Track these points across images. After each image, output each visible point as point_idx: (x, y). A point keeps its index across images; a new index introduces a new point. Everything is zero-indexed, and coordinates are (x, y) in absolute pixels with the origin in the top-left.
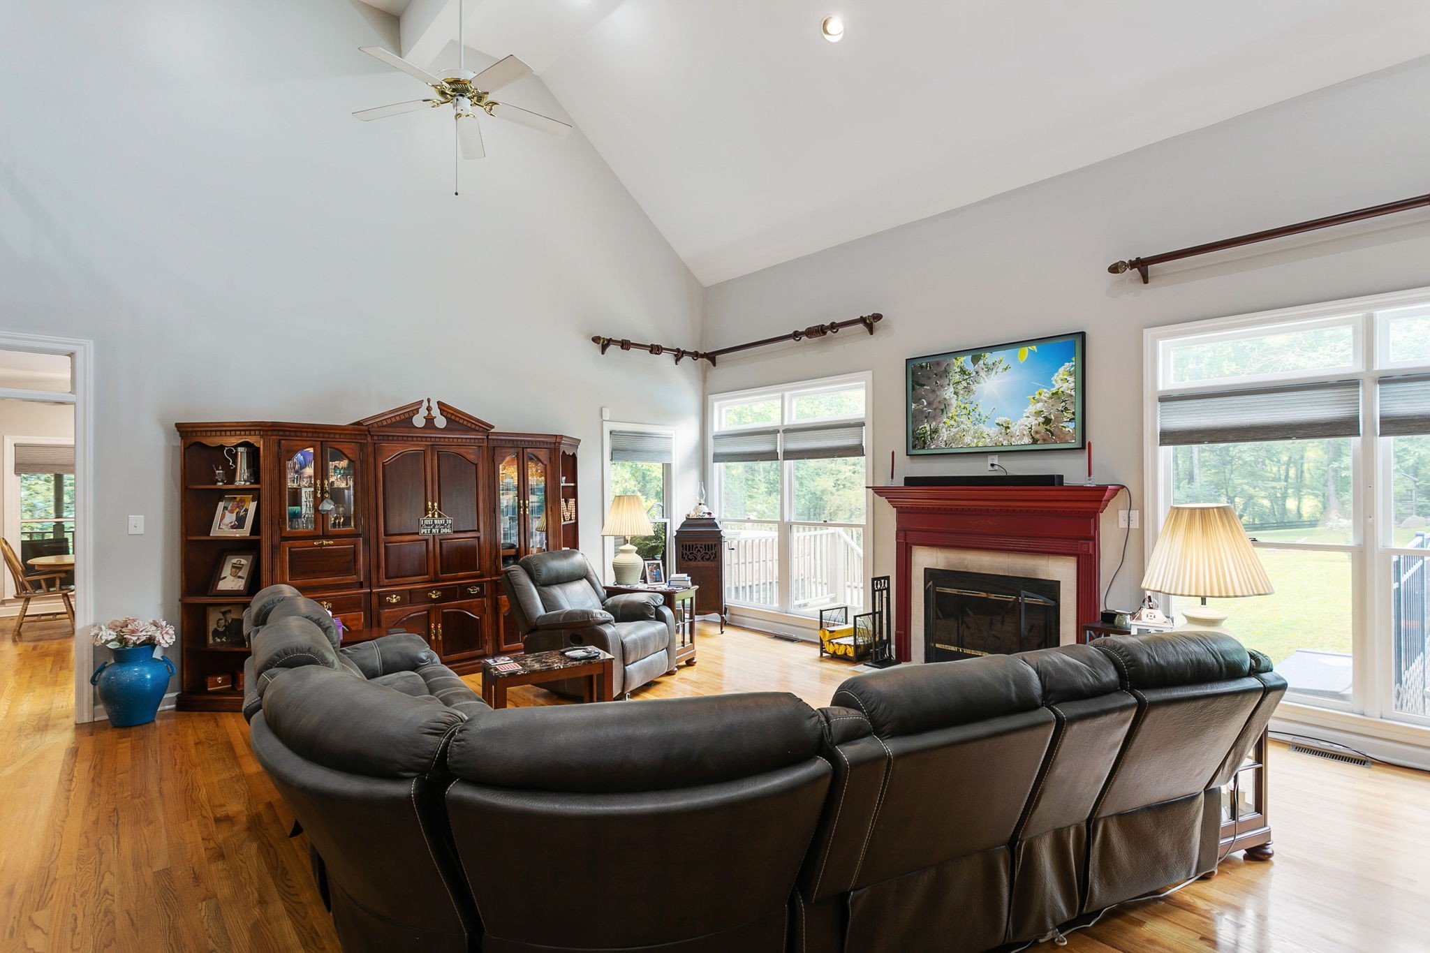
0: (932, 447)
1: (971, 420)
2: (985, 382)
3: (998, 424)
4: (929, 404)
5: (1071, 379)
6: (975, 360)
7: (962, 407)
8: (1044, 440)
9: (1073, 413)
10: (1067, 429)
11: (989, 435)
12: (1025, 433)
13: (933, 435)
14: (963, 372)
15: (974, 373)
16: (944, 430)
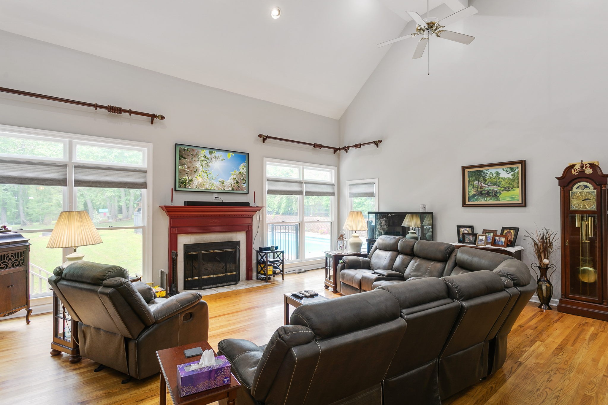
0: (190, 188)
1: (208, 178)
2: (215, 163)
3: (219, 181)
4: (188, 168)
5: (245, 169)
6: (211, 153)
7: (205, 171)
8: (236, 189)
9: (246, 181)
10: (244, 186)
11: (216, 185)
12: (230, 186)
13: (190, 182)
14: (205, 157)
15: (210, 159)
16: (196, 181)
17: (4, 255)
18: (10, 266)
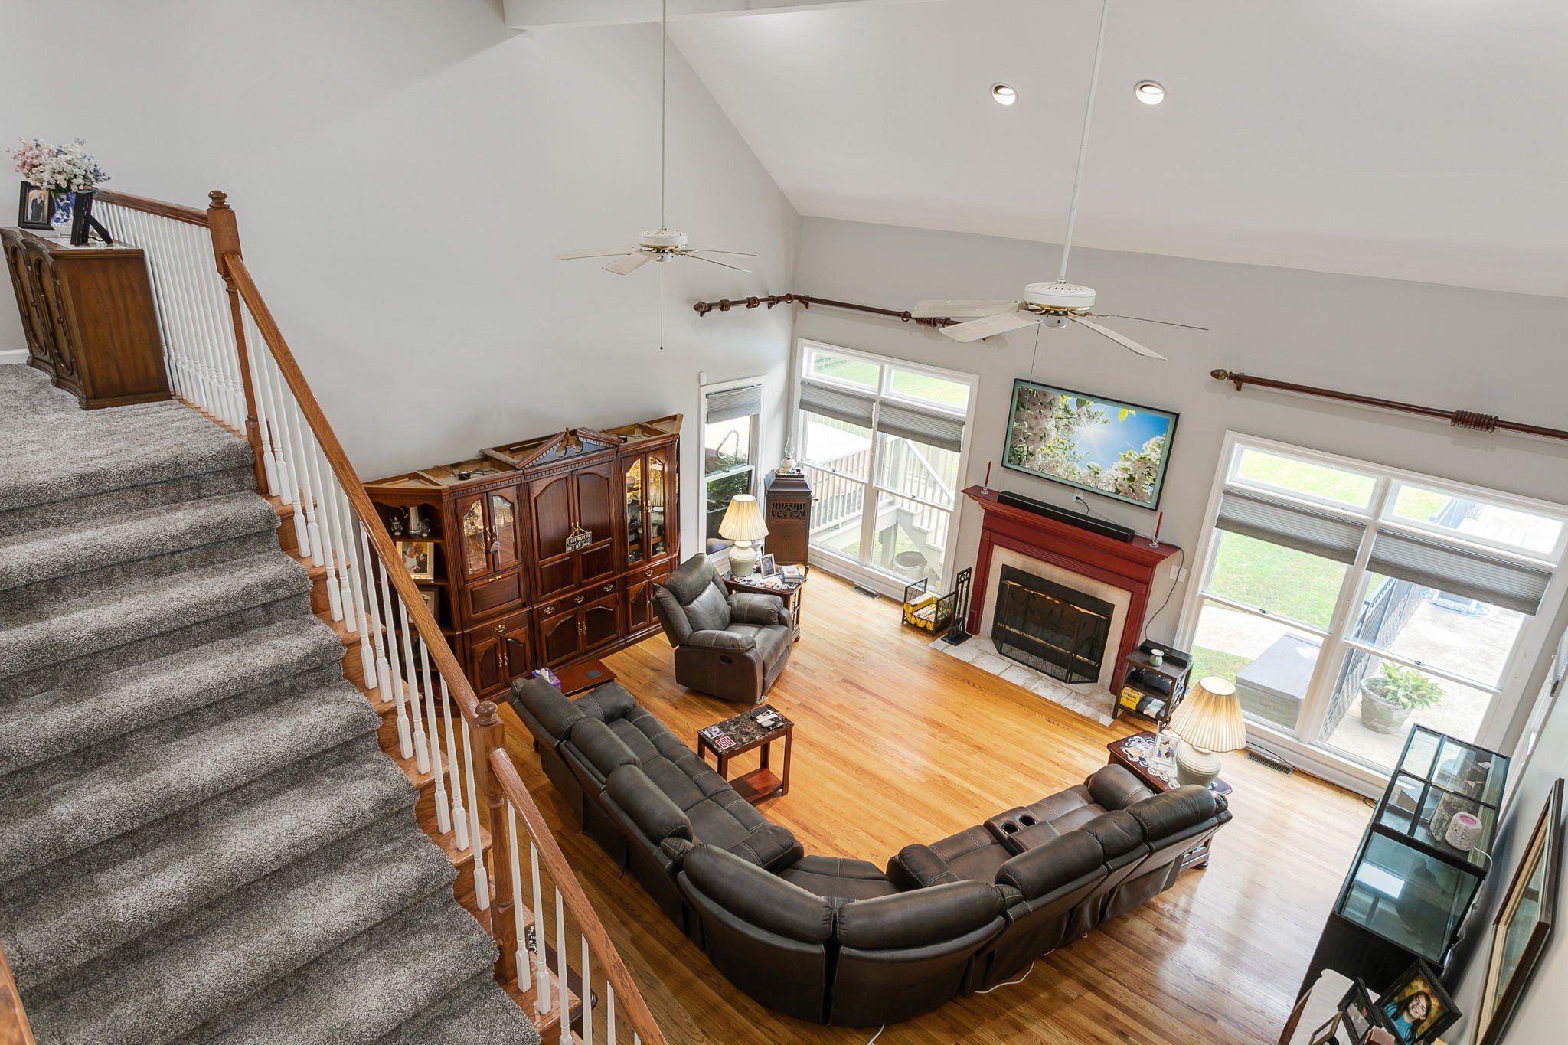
0: (1027, 467)
1: (1066, 455)
2: (1085, 426)
3: (1089, 467)
4: (1030, 428)
5: (1159, 451)
6: (1080, 403)
7: (1061, 440)
8: (1126, 493)
9: (1154, 480)
10: (1146, 491)
11: (1080, 474)
12: (1111, 482)
13: (1029, 457)
14: (1066, 410)
15: (1077, 416)
16: (1040, 456)
17: (783, 504)
18: (788, 515)
